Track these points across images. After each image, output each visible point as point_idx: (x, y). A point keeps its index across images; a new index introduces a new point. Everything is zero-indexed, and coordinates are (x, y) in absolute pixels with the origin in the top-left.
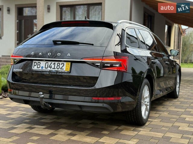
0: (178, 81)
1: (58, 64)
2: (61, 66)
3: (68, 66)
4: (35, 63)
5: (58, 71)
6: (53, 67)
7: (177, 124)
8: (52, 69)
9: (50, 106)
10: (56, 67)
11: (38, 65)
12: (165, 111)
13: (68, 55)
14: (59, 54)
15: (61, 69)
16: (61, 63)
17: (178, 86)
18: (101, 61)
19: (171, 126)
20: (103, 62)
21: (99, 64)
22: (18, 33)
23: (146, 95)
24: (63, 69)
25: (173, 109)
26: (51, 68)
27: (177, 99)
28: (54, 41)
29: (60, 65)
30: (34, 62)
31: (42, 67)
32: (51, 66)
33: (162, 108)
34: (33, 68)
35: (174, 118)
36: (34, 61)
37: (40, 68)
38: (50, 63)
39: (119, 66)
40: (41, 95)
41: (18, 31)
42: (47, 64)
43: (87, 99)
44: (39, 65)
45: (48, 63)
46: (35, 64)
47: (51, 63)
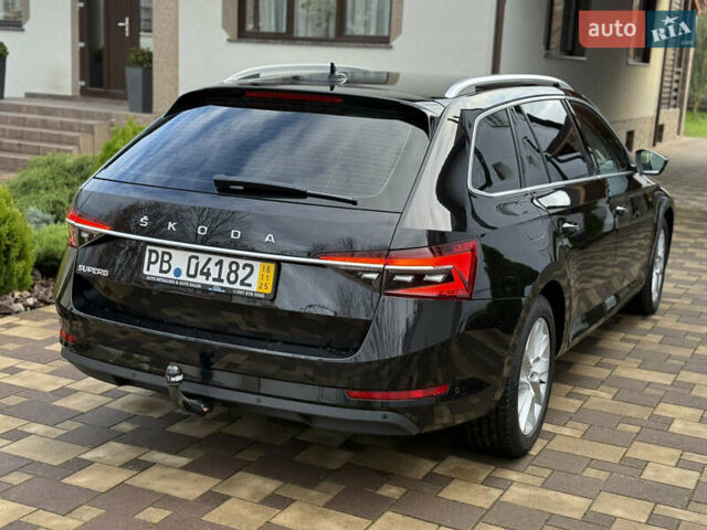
0: (661, 252)
1: (234, 267)
2: (242, 273)
3: (265, 278)
4: (154, 255)
5: (232, 289)
6: (214, 274)
7: (639, 451)
8: (210, 282)
9: (205, 409)
10: (224, 277)
11: (163, 261)
12: (603, 382)
13: (267, 239)
14: (236, 234)
15: (242, 283)
16: (242, 262)
17: (658, 271)
18: (382, 266)
19: (617, 461)
20: (388, 270)
21: (374, 276)
22: (82, 50)
23: (536, 352)
24: (250, 285)
25: (631, 372)
26: (207, 279)
27: (654, 317)
28: (217, 183)
29: (238, 268)
30: (151, 251)
31: (178, 272)
32: (209, 269)
33: (596, 365)
34: (145, 272)
35: (630, 421)
36: (149, 247)
37: (171, 275)
38: (203, 258)
39: (445, 281)
40: (174, 376)
41: (82, 45)
42: (194, 261)
43: (331, 394)
44: (168, 262)
45: (197, 258)
46: (153, 259)
47: (210, 260)
